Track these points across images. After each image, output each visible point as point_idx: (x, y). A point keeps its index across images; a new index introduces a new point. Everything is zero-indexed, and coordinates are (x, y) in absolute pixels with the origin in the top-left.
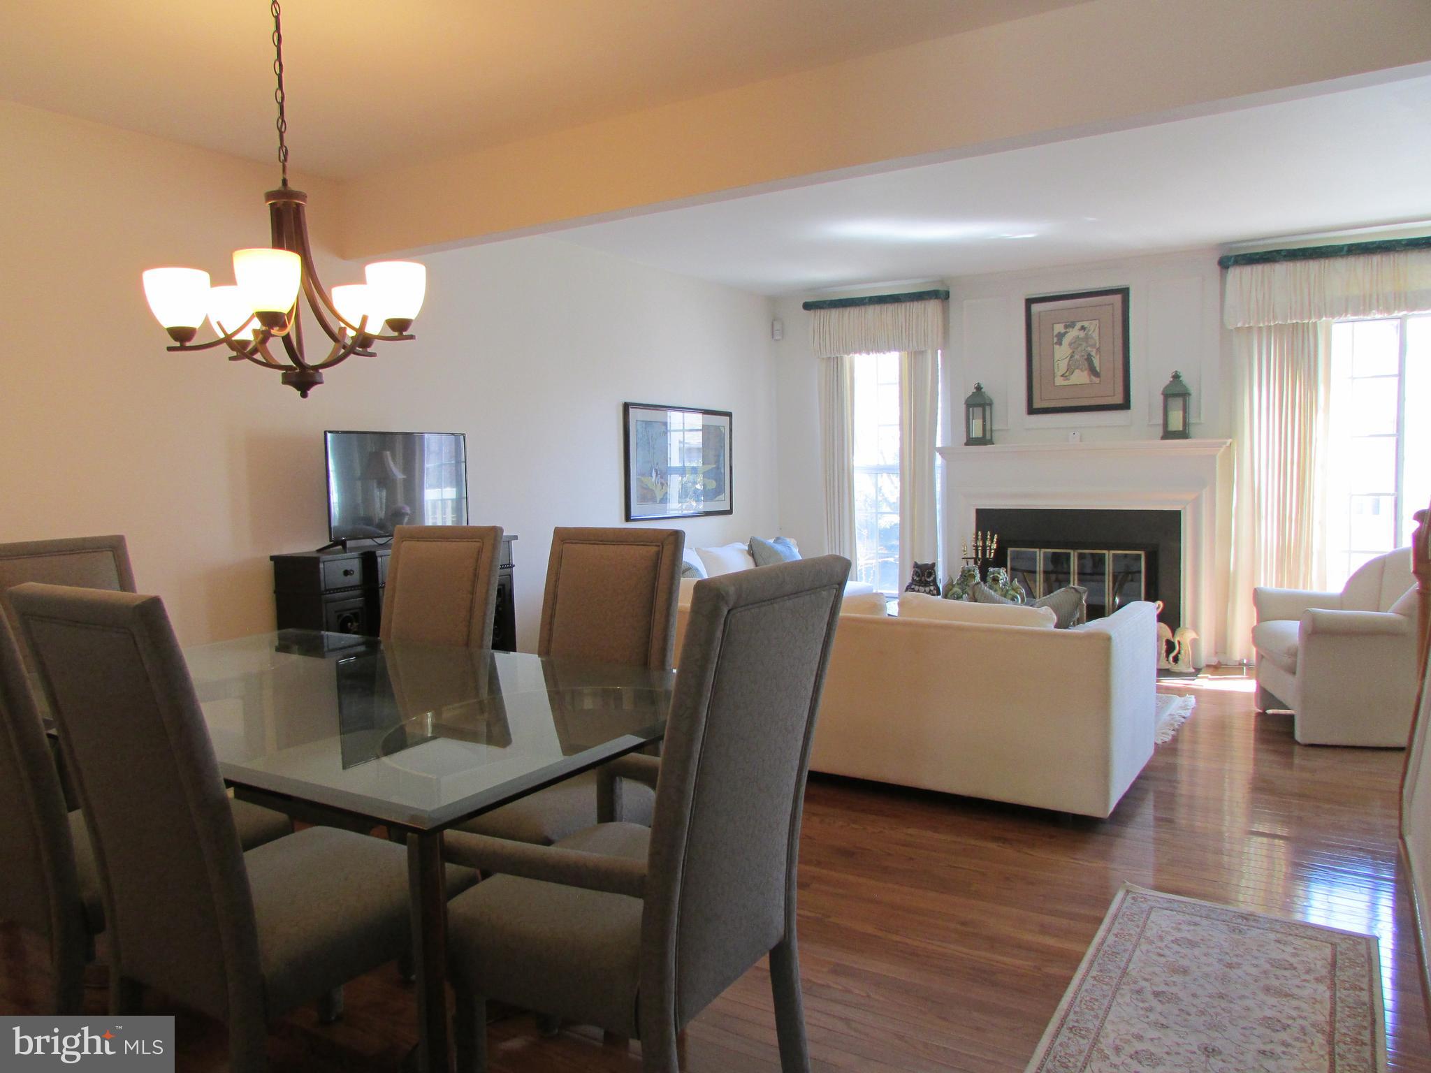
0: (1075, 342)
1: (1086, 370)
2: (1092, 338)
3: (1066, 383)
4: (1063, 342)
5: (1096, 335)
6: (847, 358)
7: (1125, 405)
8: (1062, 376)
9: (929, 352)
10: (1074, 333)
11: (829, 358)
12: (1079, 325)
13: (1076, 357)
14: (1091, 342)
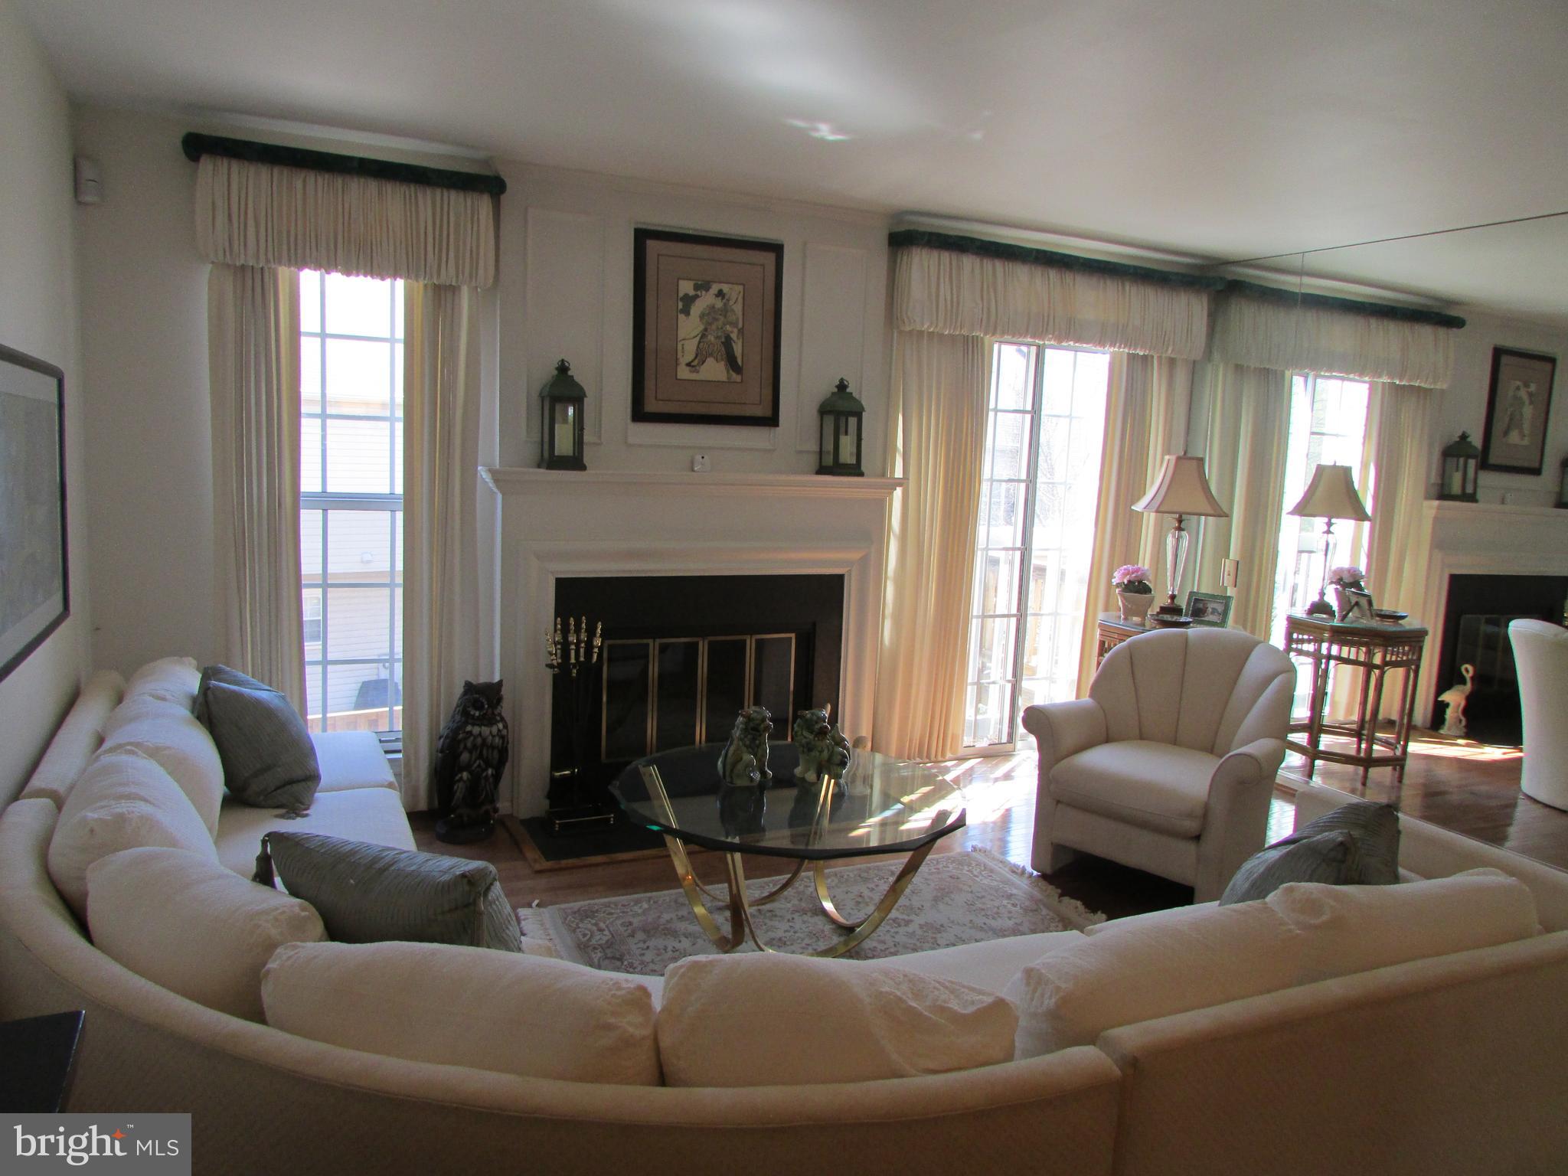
0: (709, 314)
1: (722, 360)
2: (733, 311)
3: (694, 376)
4: (692, 311)
5: (738, 308)
6: (283, 272)
7: (771, 420)
8: (688, 365)
9: (465, 291)
10: (707, 300)
11: (243, 267)
12: (715, 288)
13: (711, 338)
14: (732, 318)
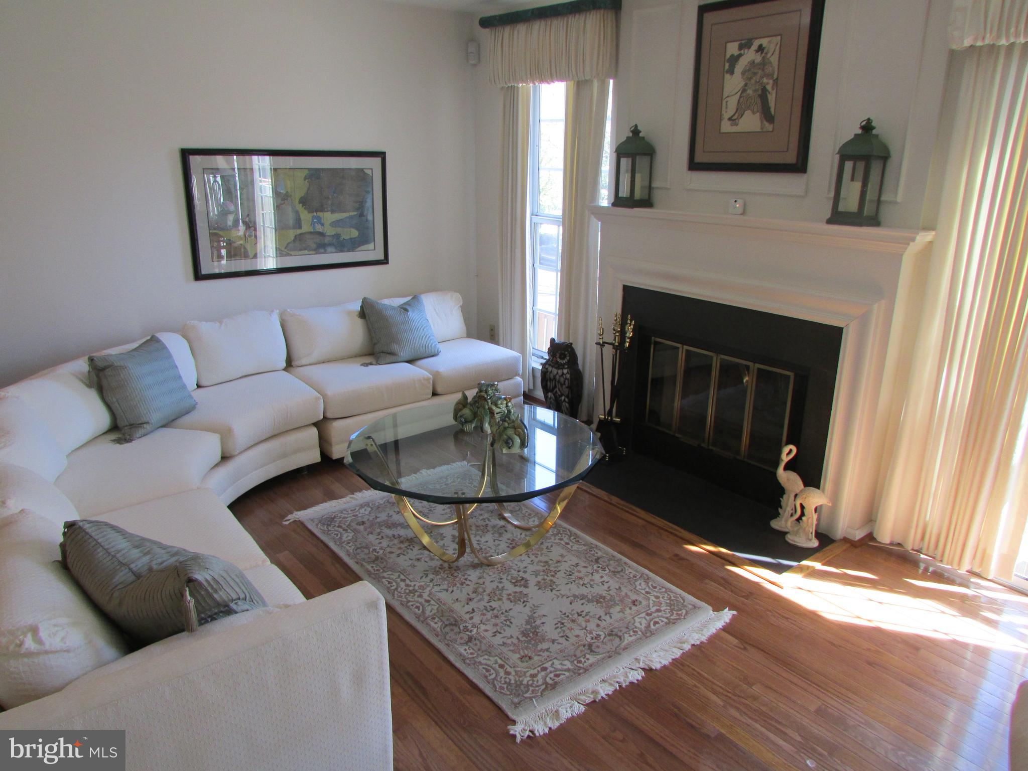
0: (749, 70)
2: (770, 63)
3: (734, 129)
4: (736, 70)
5: (774, 60)
6: (520, 87)
10: (748, 57)
12: (756, 44)
14: (768, 70)
